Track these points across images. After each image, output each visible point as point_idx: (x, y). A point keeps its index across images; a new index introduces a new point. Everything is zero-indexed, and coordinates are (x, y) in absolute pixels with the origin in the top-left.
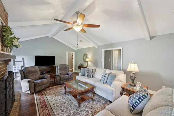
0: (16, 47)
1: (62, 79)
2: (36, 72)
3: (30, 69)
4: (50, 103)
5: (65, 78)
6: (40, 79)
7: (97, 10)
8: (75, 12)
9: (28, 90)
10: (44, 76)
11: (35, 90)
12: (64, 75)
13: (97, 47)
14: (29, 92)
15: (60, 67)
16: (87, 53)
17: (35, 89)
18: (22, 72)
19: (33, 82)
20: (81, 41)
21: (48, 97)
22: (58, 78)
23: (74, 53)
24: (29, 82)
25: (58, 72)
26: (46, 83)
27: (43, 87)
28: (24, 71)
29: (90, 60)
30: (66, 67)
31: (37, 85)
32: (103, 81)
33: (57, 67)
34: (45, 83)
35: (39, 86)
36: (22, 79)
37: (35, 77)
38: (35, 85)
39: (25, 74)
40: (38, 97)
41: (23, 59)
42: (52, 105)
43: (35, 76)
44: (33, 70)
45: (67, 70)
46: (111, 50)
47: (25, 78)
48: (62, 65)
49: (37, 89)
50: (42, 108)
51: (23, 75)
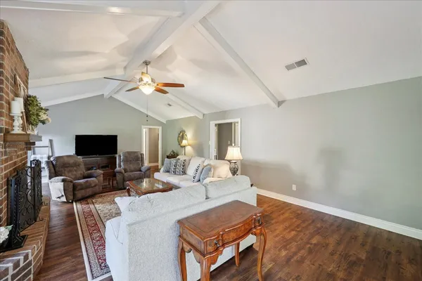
0: (43, 122)
1: (126, 179)
2: (76, 165)
3: (66, 159)
4: (99, 212)
5: (133, 176)
6: (84, 178)
7: (179, 57)
8: (142, 62)
9: (63, 196)
10: (91, 173)
11: (74, 195)
12: (132, 171)
13: (201, 117)
14: (64, 199)
15: (125, 156)
16: (184, 129)
17: (74, 193)
18: (51, 166)
19: (71, 182)
20: (170, 105)
21: (97, 206)
22: (119, 177)
23: (160, 128)
24: (63, 181)
25: (120, 166)
26: (95, 186)
27: (89, 192)
28: (54, 163)
29: (191, 142)
30: (137, 156)
31: (79, 187)
32: (194, 177)
33: (120, 156)
34: (93, 185)
35: (82, 189)
36: (50, 178)
37: (76, 175)
38: (75, 187)
39: (57, 169)
40: (79, 206)
41: (51, 141)
42: (101, 215)
43: (75, 173)
44: (71, 161)
45: (140, 162)
46: (231, 123)
47: (56, 175)
48: (129, 153)
49: (79, 194)
50: (85, 218)
51: (53, 170)
